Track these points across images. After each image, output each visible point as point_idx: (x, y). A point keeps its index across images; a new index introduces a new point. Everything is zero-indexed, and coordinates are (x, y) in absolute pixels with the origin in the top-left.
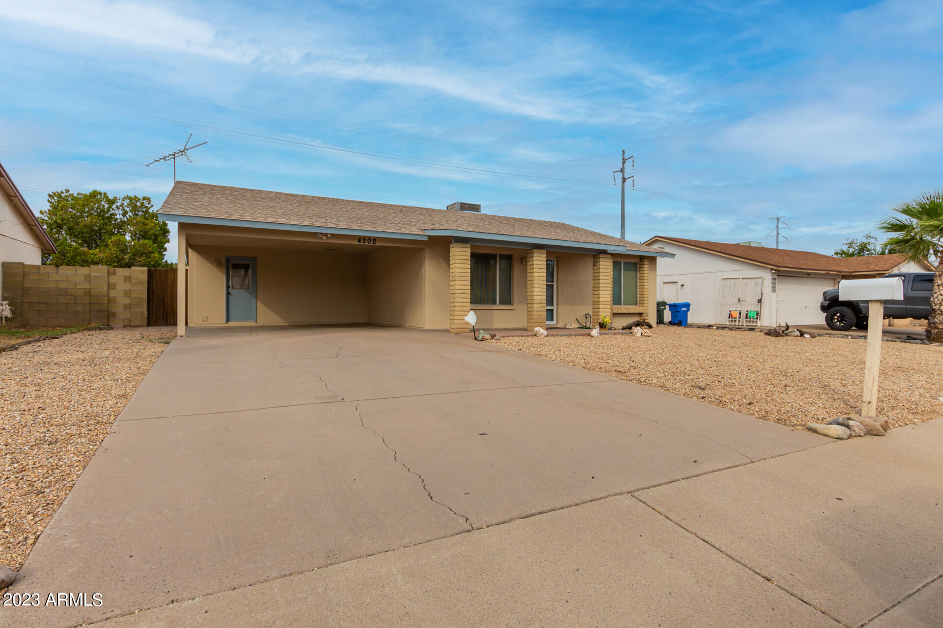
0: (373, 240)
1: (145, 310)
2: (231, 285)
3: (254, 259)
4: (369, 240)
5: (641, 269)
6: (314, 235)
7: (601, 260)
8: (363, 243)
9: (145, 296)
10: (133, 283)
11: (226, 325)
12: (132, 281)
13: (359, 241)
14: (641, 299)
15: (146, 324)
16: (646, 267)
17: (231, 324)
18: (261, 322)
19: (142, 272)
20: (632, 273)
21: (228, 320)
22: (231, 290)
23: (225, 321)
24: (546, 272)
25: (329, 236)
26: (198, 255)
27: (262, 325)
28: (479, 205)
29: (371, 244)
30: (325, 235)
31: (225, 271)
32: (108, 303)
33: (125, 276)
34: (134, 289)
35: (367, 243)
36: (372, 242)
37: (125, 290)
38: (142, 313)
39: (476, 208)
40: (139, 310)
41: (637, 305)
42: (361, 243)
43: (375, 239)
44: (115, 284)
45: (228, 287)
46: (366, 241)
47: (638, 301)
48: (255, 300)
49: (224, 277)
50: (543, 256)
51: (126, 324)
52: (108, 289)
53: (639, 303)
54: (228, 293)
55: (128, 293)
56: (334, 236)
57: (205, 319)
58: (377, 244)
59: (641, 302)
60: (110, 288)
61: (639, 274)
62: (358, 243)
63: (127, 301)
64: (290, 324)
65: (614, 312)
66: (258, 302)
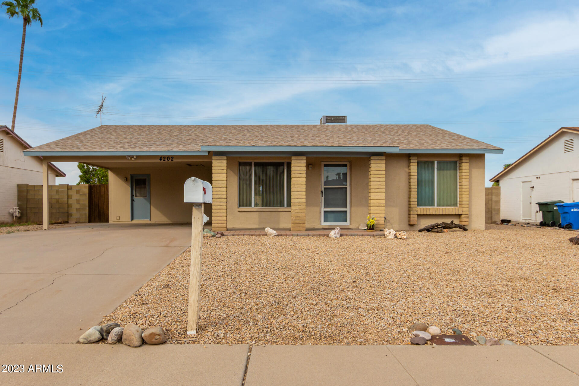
0: (172, 158)
1: (87, 212)
2: (134, 195)
3: (149, 175)
4: (168, 158)
5: (461, 168)
6: (124, 157)
7: (372, 162)
8: (164, 160)
9: (87, 203)
10: (81, 195)
11: (131, 222)
12: (81, 193)
13: (161, 159)
14: (461, 200)
15: (87, 221)
16: (465, 165)
17: (135, 221)
18: (154, 220)
19: (85, 187)
20: (449, 173)
21: (132, 219)
22: (135, 198)
23: (130, 219)
24: (305, 176)
25: (135, 157)
26: (114, 174)
27: (154, 222)
28: (345, 117)
29: (170, 161)
30: (132, 157)
31: (130, 185)
32: (68, 208)
33: (76, 190)
34: (81, 198)
35: (166, 161)
36: (171, 159)
37: (77, 200)
38: (85, 214)
39: (342, 119)
40: (84, 212)
41: (456, 206)
42: (162, 161)
43: (173, 157)
44: (72, 195)
45: (132, 196)
46: (166, 159)
47: (458, 202)
48: (149, 204)
49: (130, 189)
50: (303, 162)
51: (77, 221)
52: (68, 199)
53: (460, 204)
54: (132, 200)
55: (78, 201)
56: (138, 157)
57: (118, 218)
58: (175, 161)
59: (461, 203)
60: (69, 198)
61: (459, 173)
62: (160, 161)
63: (78, 206)
64: (173, 222)
65: (419, 213)
66: (152, 207)
